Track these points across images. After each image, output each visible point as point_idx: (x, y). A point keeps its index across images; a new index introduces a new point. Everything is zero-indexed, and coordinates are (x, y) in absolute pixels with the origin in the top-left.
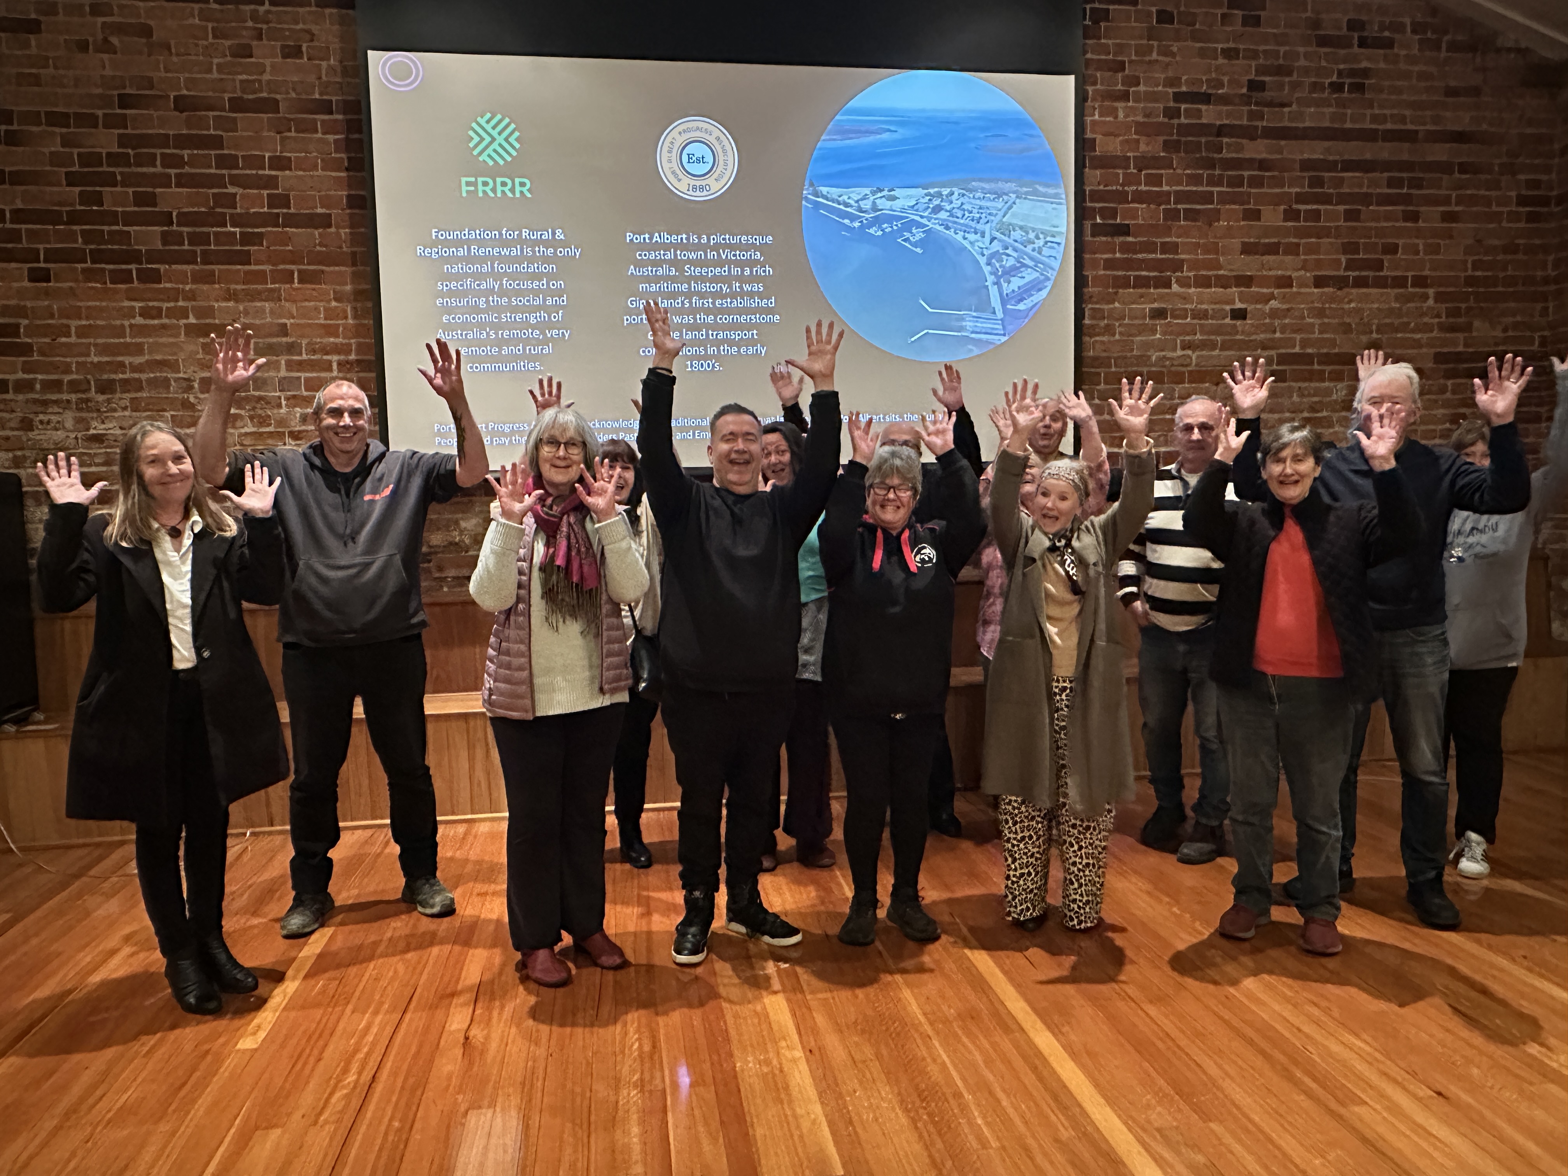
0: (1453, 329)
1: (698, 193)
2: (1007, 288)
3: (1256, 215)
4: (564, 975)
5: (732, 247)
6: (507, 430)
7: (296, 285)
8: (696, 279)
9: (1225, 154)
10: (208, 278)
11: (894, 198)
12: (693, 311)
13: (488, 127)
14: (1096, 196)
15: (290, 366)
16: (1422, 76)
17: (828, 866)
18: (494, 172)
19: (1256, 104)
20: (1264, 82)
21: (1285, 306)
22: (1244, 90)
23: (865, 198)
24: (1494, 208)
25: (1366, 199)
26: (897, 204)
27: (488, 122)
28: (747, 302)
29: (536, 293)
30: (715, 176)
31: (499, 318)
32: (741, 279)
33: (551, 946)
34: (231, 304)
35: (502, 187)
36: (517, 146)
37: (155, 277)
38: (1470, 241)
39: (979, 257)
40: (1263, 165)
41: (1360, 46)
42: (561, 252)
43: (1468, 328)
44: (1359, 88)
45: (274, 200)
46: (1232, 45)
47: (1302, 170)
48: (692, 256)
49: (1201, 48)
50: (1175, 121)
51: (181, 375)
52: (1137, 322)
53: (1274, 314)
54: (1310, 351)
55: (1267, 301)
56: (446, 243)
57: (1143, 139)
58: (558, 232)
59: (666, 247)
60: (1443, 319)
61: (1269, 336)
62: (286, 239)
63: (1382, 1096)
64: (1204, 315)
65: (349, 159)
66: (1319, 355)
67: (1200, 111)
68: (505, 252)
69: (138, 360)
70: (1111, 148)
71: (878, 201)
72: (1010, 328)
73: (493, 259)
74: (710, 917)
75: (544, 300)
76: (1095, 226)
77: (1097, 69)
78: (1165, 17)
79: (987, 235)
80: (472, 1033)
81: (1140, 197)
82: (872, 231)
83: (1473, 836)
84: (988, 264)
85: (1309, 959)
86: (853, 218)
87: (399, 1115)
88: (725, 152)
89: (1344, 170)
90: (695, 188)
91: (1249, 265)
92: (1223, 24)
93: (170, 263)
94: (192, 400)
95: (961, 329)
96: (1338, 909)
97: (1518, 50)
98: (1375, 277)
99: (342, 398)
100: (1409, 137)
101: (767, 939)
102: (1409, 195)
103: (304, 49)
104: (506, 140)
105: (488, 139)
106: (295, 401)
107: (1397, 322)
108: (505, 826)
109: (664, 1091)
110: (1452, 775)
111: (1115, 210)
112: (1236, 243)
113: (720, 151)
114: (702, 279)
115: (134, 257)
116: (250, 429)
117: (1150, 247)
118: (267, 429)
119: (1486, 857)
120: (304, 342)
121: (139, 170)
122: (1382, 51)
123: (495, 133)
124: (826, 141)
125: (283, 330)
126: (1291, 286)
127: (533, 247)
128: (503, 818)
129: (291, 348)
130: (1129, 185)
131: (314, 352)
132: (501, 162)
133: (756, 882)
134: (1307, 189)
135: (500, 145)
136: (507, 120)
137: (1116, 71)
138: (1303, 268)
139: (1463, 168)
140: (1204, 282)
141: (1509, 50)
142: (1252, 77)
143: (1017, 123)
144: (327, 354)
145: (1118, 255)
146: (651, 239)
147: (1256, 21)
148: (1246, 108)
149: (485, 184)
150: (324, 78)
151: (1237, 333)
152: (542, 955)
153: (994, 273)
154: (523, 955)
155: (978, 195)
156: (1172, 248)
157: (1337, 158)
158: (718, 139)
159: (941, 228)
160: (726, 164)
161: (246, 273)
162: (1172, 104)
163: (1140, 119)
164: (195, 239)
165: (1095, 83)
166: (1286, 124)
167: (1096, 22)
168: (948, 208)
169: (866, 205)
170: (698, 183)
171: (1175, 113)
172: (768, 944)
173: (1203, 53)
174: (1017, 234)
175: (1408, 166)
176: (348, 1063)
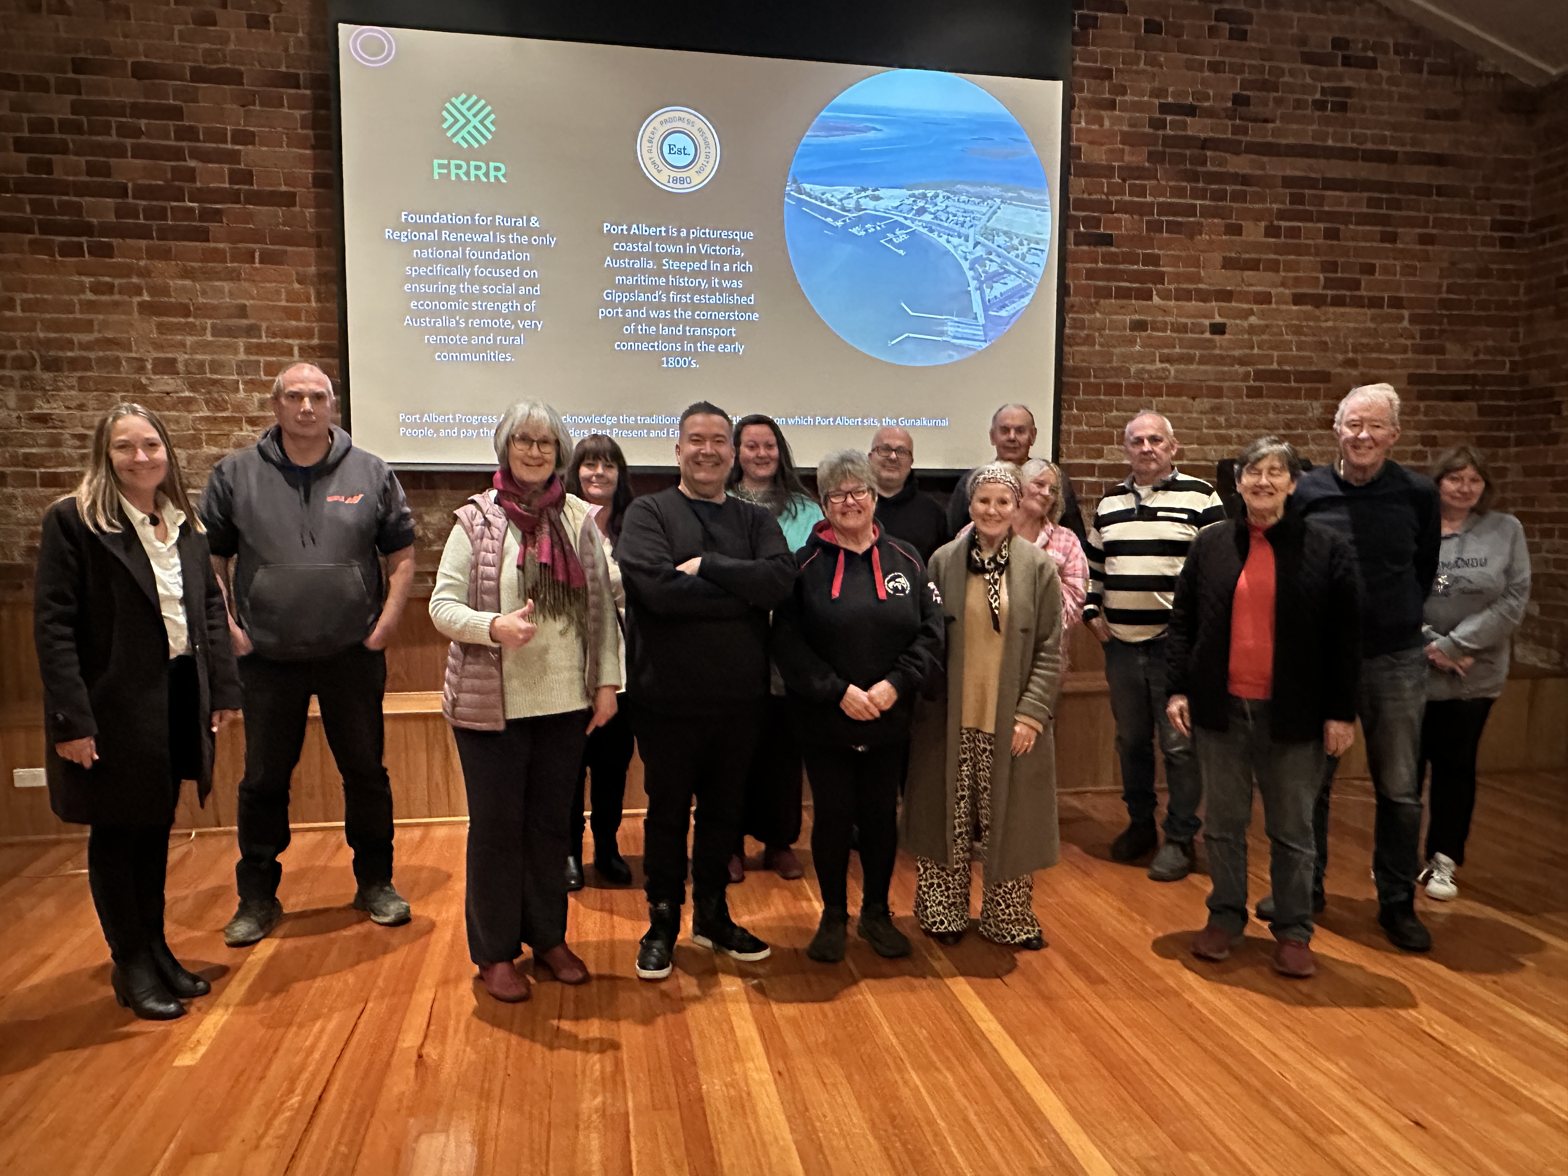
0: (1427, 350)
1: (678, 185)
2: (989, 294)
3: (1236, 230)
4: (523, 990)
5: (713, 242)
6: (475, 423)
7: (257, 265)
8: (675, 273)
9: (1210, 168)
10: (165, 255)
11: (877, 198)
12: (672, 306)
13: (463, 109)
14: (1081, 205)
15: (248, 350)
16: (1403, 97)
17: (798, 877)
18: (469, 155)
19: (1241, 119)
20: (1248, 97)
21: (1262, 322)
22: (1230, 104)
23: (849, 196)
24: (1470, 231)
25: (1346, 218)
26: (881, 205)
27: (463, 103)
28: (725, 299)
29: (509, 281)
30: (697, 168)
31: (470, 306)
32: (722, 275)
33: (510, 961)
34: (188, 283)
35: (477, 171)
36: (493, 129)
37: (107, 251)
38: (1445, 265)
39: (962, 262)
40: (1245, 180)
41: (1344, 64)
42: (536, 240)
43: (1442, 351)
44: (1342, 107)
45: (236, 177)
46: (1217, 58)
47: (1284, 186)
48: (671, 249)
49: (1187, 60)
50: (1161, 132)
51: (134, 355)
52: (1117, 333)
53: (1252, 330)
54: (1287, 368)
55: (1246, 318)
56: (417, 227)
57: (1127, 148)
58: (534, 219)
59: (645, 239)
60: (1418, 341)
61: (1247, 351)
62: (249, 217)
63: (1360, 1124)
64: (1183, 328)
65: (316, 136)
66: (1296, 373)
67: (1185, 123)
68: (478, 238)
69: (86, 337)
70: (1096, 156)
71: (862, 201)
72: (991, 334)
73: (464, 244)
74: (676, 929)
75: (517, 290)
76: (1077, 235)
77: (1083, 76)
78: (1153, 27)
79: (971, 239)
80: (424, 1051)
81: (1124, 208)
82: (854, 230)
83: (1443, 858)
84: (971, 269)
85: (1282, 981)
86: (836, 217)
87: (346, 1139)
88: (707, 145)
89: (1325, 188)
90: (675, 180)
91: (1229, 280)
92: (1210, 36)
93: (123, 237)
94: (144, 381)
95: (942, 333)
96: (1311, 930)
97: (1497, 75)
98: (1351, 297)
99: (302, 382)
100: (1390, 158)
101: (734, 954)
102: (1388, 217)
103: (271, 19)
104: (481, 122)
105: (462, 121)
106: (253, 386)
107: (1372, 342)
108: (465, 831)
109: (627, 1114)
110: (1425, 798)
111: (1099, 220)
112: (1217, 257)
113: (702, 142)
114: (682, 273)
115: (87, 230)
116: (205, 413)
117: (1131, 258)
118: (224, 414)
119: (1455, 880)
120: (264, 325)
121: (94, 138)
122: (1364, 71)
123: (469, 115)
124: (810, 138)
125: (242, 311)
126: (1270, 303)
127: (507, 235)
128: (463, 823)
129: (252, 331)
130: (1114, 195)
131: (274, 335)
132: (476, 145)
133: (723, 894)
134: (1288, 206)
135: (475, 127)
136: (482, 102)
137: (1103, 79)
138: (1283, 284)
139: (1441, 191)
140: (1184, 295)
141: (1488, 75)
142: (1238, 91)
143: (1003, 126)
144: (287, 337)
145: (1100, 265)
146: (629, 230)
147: (1242, 36)
148: (1230, 123)
149: (458, 167)
150: (292, 51)
151: (1215, 347)
152: (501, 969)
153: (977, 278)
154: (482, 968)
155: (963, 198)
156: (1154, 260)
157: (1319, 176)
158: (700, 130)
159: (925, 231)
160: (707, 157)
161: (204, 251)
162: (1157, 115)
163: (1125, 128)
164: (150, 214)
165: (1081, 90)
166: (1270, 139)
167: (1084, 27)
168: (932, 210)
169: (850, 204)
170: (678, 175)
171: (1162, 125)
172: (736, 960)
173: (1189, 66)
174: (1001, 240)
175: (1388, 187)
176: (293, 1082)
